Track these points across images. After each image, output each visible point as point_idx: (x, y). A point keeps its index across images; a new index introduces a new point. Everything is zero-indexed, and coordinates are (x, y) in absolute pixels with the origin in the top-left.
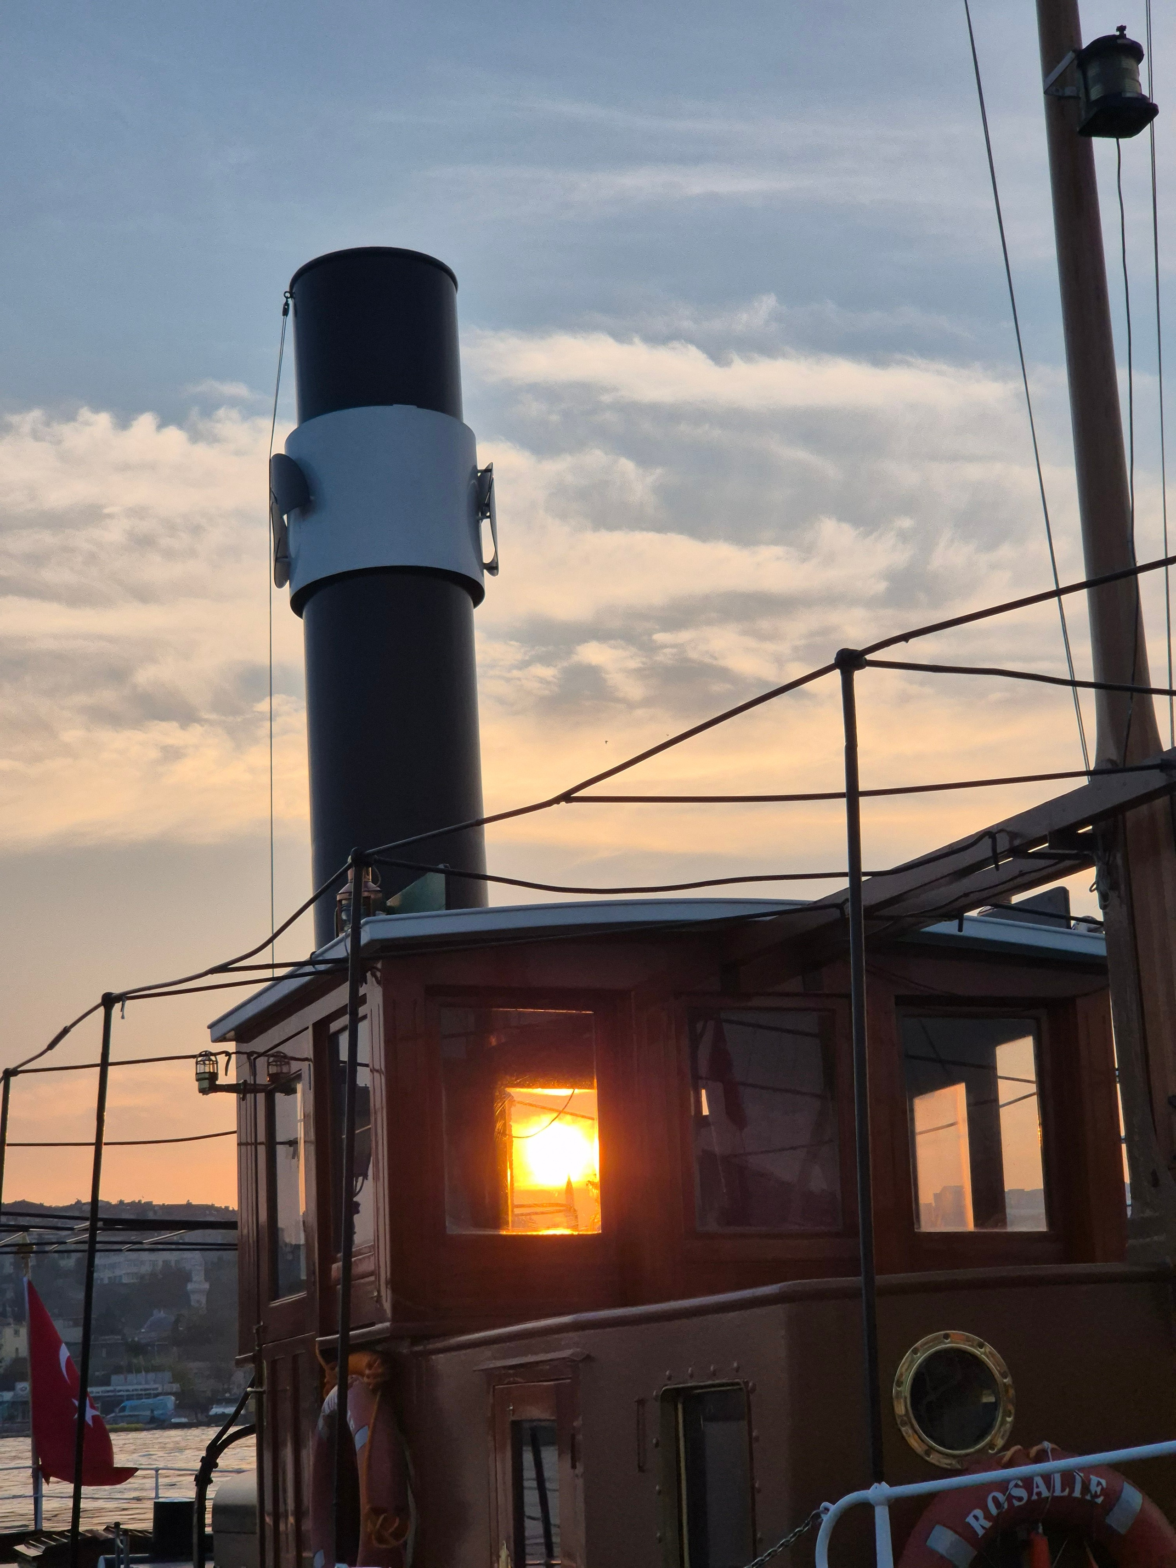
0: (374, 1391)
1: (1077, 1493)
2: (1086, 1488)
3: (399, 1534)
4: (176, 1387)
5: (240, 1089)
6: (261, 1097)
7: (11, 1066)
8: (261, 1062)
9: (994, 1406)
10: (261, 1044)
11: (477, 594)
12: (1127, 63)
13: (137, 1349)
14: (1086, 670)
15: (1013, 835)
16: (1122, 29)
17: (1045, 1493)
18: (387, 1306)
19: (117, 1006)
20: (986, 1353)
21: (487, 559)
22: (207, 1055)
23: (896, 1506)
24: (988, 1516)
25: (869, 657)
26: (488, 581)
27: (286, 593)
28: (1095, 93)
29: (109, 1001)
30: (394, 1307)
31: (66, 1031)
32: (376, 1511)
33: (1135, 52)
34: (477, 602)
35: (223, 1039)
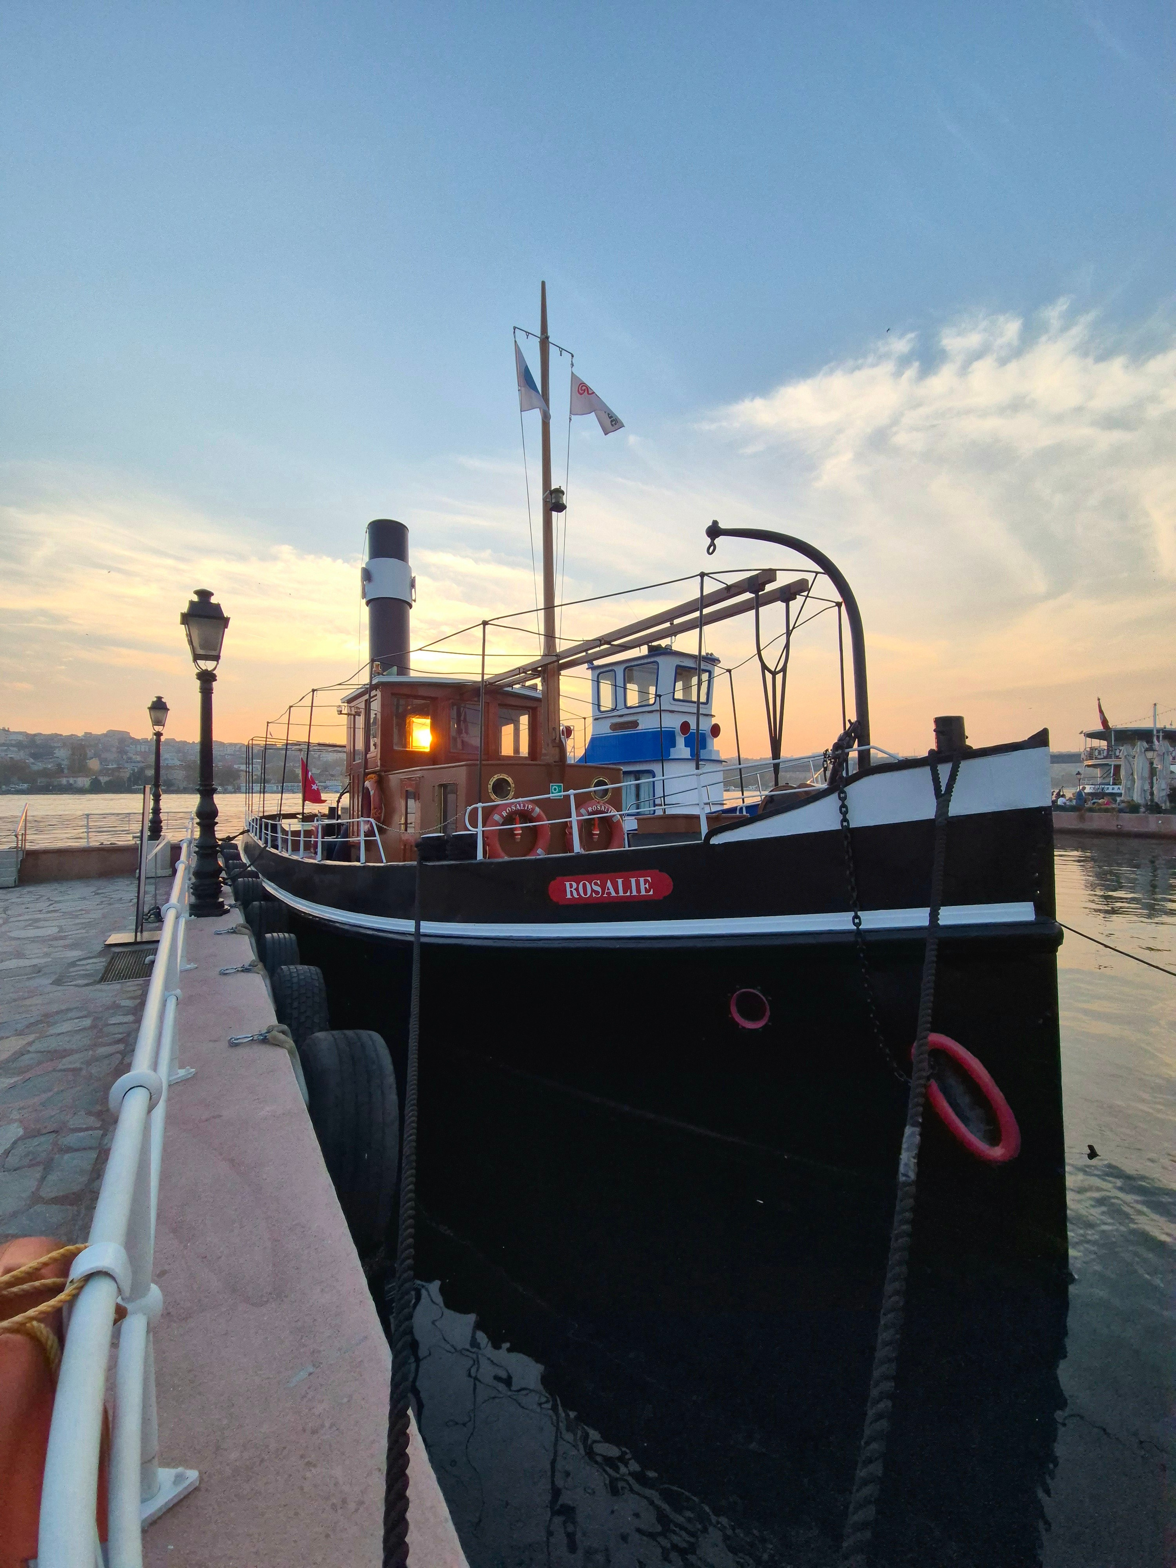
0: (376, 782)
1: (526, 808)
2: (528, 807)
3: (380, 813)
4: (341, 784)
5: (348, 714)
6: (352, 716)
7: (291, 705)
8: (353, 708)
9: (510, 790)
10: (352, 704)
11: (411, 606)
12: (561, 495)
13: (332, 776)
14: (542, 631)
15: (524, 669)
16: (560, 487)
17: (519, 808)
18: (379, 764)
19: (315, 692)
20: (510, 780)
21: (413, 598)
22: (340, 706)
23: (483, 808)
24: (506, 812)
25: (489, 622)
26: (413, 604)
27: (364, 601)
28: (553, 501)
29: (313, 691)
30: (381, 764)
31: (303, 697)
32: (375, 808)
33: (563, 493)
34: (411, 608)
35: (344, 703)
